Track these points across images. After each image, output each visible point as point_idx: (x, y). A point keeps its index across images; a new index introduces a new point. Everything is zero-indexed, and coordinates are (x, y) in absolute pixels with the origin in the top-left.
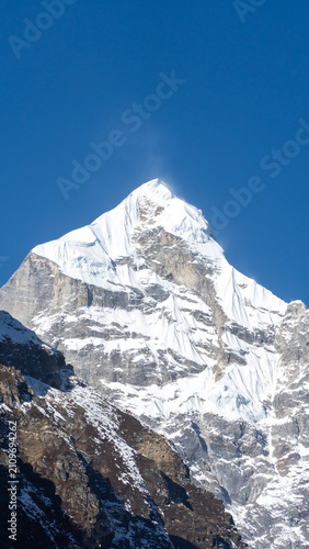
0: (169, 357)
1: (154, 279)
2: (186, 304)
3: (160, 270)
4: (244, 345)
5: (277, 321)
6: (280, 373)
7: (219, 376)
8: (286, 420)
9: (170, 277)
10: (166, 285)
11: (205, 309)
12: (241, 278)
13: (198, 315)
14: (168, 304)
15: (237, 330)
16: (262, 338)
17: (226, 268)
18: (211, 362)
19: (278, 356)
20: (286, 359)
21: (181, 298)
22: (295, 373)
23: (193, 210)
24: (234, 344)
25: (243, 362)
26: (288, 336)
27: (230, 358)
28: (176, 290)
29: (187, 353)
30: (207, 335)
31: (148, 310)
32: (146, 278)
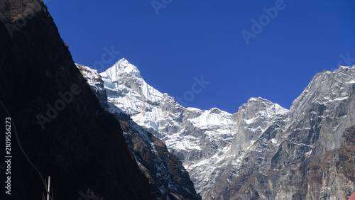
0: (129, 110)
1: (124, 87)
2: (134, 94)
3: (126, 85)
4: (151, 106)
5: (160, 99)
6: (161, 114)
7: (144, 115)
8: (164, 128)
9: (130, 87)
10: (128, 89)
11: (139, 96)
12: (149, 87)
13: (137, 97)
14: (128, 94)
15: (149, 102)
16: (156, 104)
17: (145, 84)
18: (141, 111)
19: (160, 109)
20: (163, 110)
21: (132, 93)
22: (166, 114)
23: (135, 67)
24: (148, 106)
25: (151, 111)
26: (163, 103)
27: (147, 110)
28: (131, 90)
29: (135, 108)
30: (140, 103)
31: (123, 96)
32: (122, 87)
